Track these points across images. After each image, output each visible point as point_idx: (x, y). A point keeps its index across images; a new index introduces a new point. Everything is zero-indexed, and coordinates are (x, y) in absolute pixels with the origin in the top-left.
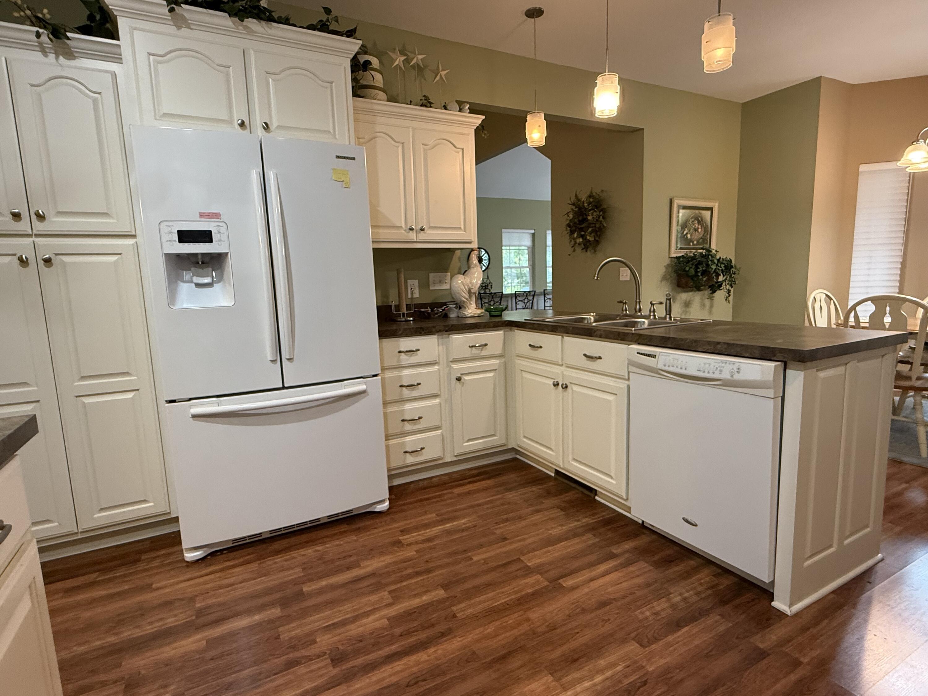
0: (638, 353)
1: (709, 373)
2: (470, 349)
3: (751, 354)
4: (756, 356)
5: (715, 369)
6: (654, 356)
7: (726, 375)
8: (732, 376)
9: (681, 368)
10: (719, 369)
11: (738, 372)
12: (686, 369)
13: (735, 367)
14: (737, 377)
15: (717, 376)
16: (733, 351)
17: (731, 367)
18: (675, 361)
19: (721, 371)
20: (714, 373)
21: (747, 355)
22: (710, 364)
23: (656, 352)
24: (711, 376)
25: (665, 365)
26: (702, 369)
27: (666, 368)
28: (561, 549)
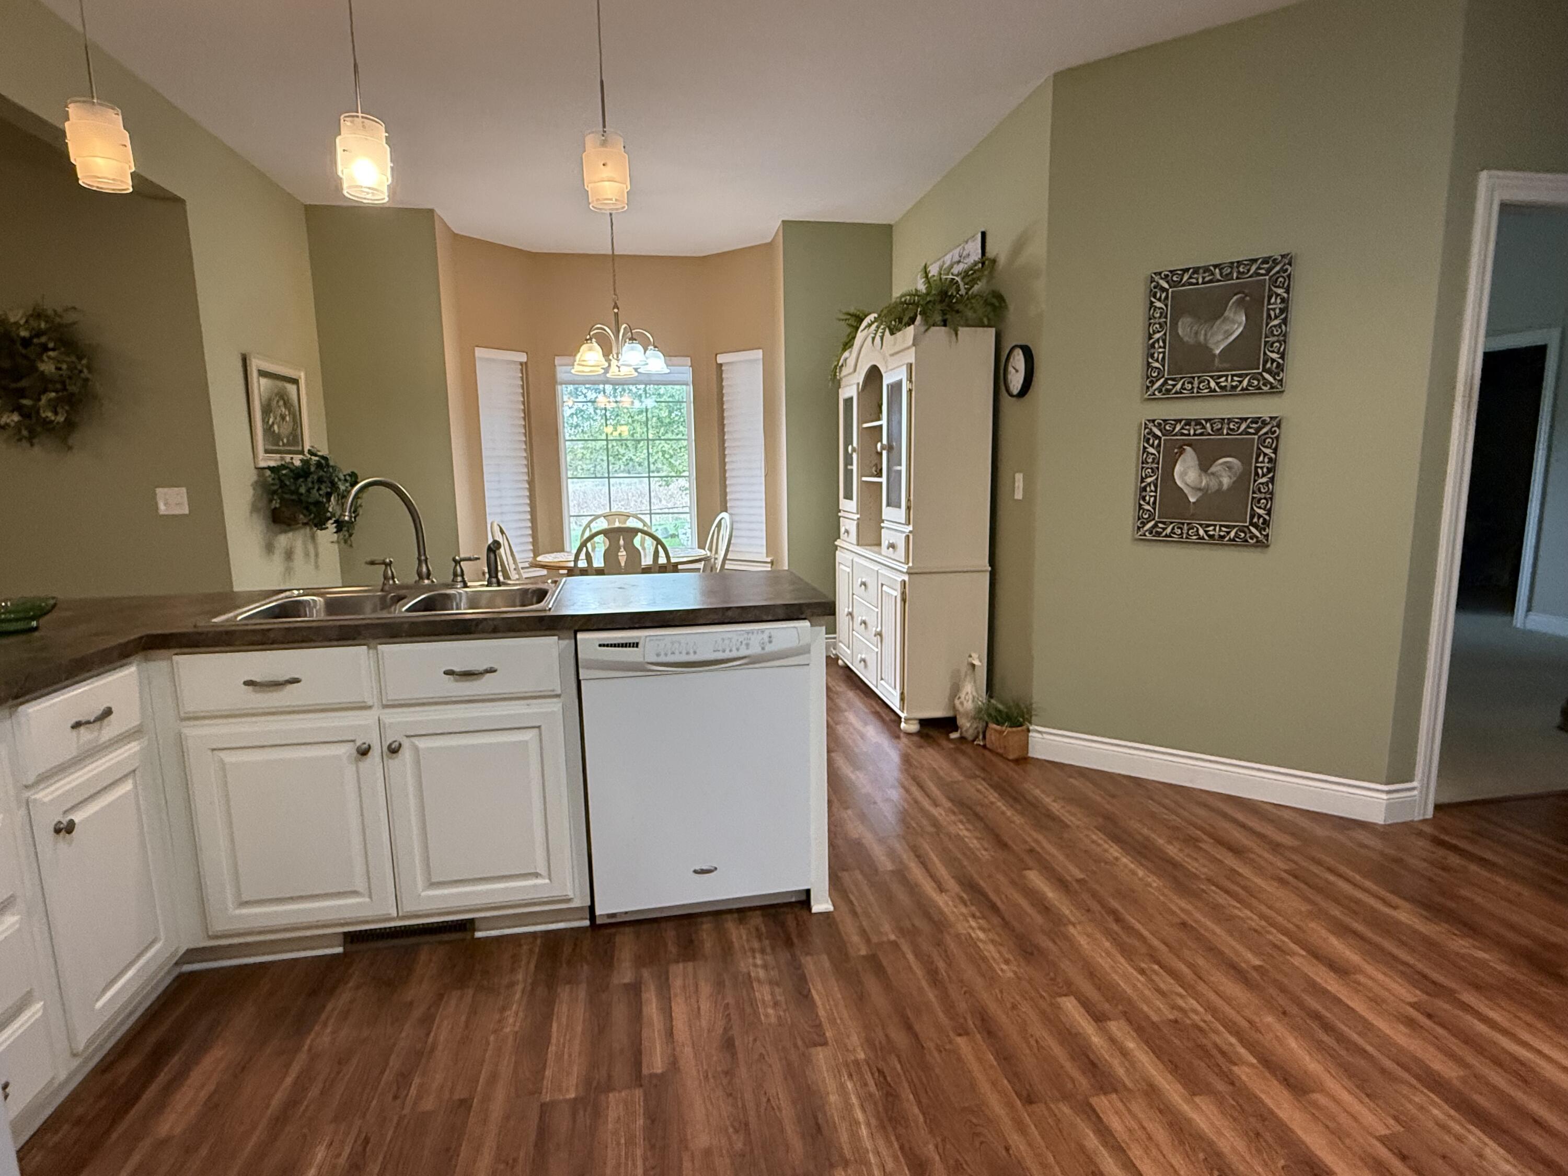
0: (600, 645)
1: (731, 651)
2: (75, 732)
4: (781, 617)
5: (739, 644)
6: (636, 645)
7: (755, 650)
8: (763, 649)
9: (688, 653)
10: (744, 642)
11: (770, 642)
12: (695, 653)
13: (765, 636)
14: (769, 648)
15: (743, 652)
16: (750, 617)
17: (760, 636)
18: (676, 645)
19: (747, 645)
20: (738, 650)
21: (770, 618)
22: (730, 639)
23: (640, 638)
24: (735, 654)
25: (658, 655)
26: (720, 648)
27: (662, 659)
28: (568, 1037)
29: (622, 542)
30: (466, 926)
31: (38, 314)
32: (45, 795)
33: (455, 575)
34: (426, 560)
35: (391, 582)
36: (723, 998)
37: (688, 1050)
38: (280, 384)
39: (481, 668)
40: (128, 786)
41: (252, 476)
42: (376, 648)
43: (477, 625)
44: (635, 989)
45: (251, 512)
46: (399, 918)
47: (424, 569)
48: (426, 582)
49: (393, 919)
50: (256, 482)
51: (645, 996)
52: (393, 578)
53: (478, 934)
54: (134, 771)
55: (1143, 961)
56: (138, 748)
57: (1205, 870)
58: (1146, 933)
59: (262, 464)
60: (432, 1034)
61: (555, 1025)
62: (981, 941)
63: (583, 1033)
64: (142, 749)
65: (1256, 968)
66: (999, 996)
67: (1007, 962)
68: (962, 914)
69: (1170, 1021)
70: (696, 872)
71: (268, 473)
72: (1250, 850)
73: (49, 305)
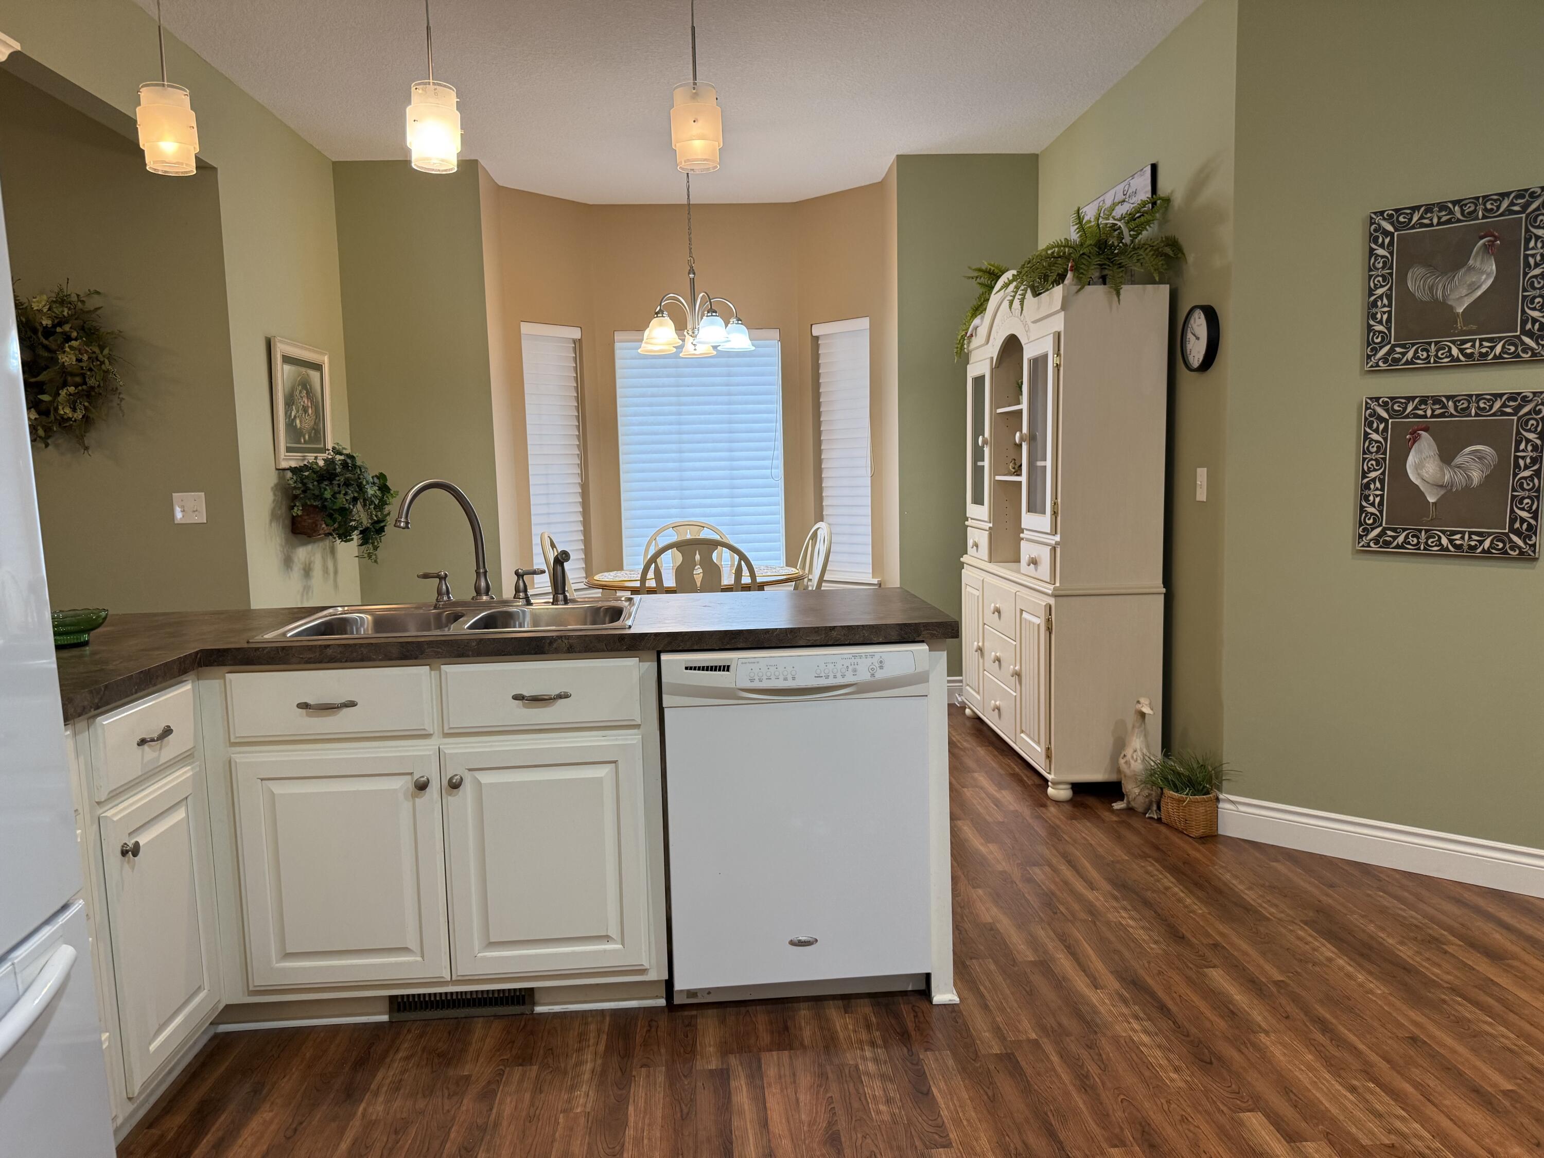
0: (686, 668)
1: (835, 677)
2: (138, 751)
3: (885, 638)
4: (894, 638)
5: (843, 670)
6: (727, 668)
7: (864, 676)
8: (873, 675)
9: (785, 679)
10: (850, 668)
11: (881, 667)
12: (794, 678)
13: (875, 660)
14: (880, 675)
15: (850, 679)
16: (857, 638)
17: (870, 660)
18: (772, 669)
19: (855, 670)
20: (843, 676)
21: (881, 640)
22: (834, 663)
23: (731, 660)
24: (840, 681)
25: (752, 680)
26: (823, 674)
27: (757, 685)
28: (647, 1121)
29: (698, 557)
30: (524, 997)
31: (62, 300)
32: (115, 812)
33: (517, 590)
34: (485, 572)
35: (445, 598)
36: (826, 1091)
37: (786, 1143)
38: (303, 370)
39: (554, 692)
40: (180, 815)
41: (272, 479)
42: (440, 670)
43: (551, 643)
44: (722, 1077)
45: (271, 521)
46: (453, 982)
47: (483, 584)
48: (485, 598)
49: (445, 983)
50: (276, 485)
51: (733, 1084)
52: (448, 593)
53: (539, 1009)
54: (186, 798)
55: (1356, 1078)
56: (190, 773)
57: (1449, 978)
58: (1361, 1047)
59: (284, 465)
60: (494, 1111)
61: (631, 1109)
62: (1145, 1045)
63: (663, 1117)
64: (193, 775)
65: (1506, 1093)
66: (1166, 1107)
67: (1177, 1070)
68: (1123, 1015)
69: (1385, 1145)
70: (792, 943)
71: (289, 474)
72: (1515, 957)
73: (74, 290)
